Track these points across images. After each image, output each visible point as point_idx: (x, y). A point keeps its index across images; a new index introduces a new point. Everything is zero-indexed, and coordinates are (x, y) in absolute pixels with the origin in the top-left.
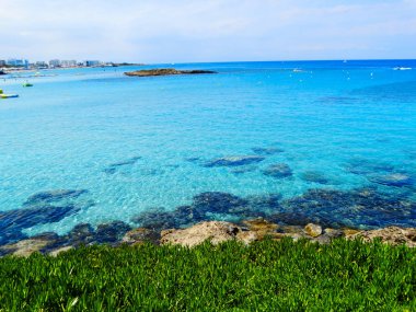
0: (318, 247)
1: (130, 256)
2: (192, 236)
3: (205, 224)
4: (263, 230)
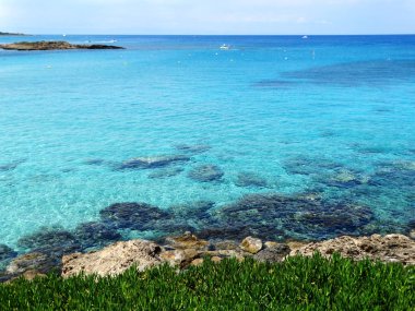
0: (268, 268)
1: (31, 294)
2: (105, 260)
3: (120, 244)
4: (191, 248)
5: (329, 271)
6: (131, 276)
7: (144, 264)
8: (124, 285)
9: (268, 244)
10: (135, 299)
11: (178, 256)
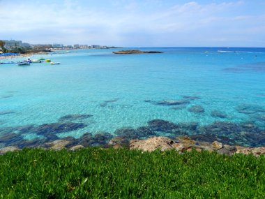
0: (224, 158)
1: (115, 154)
2: (148, 144)
3: (155, 138)
4: (188, 143)
5: (257, 163)
6: (158, 152)
7: (164, 148)
8: (154, 156)
9: (225, 145)
10: (159, 163)
11: (181, 146)
